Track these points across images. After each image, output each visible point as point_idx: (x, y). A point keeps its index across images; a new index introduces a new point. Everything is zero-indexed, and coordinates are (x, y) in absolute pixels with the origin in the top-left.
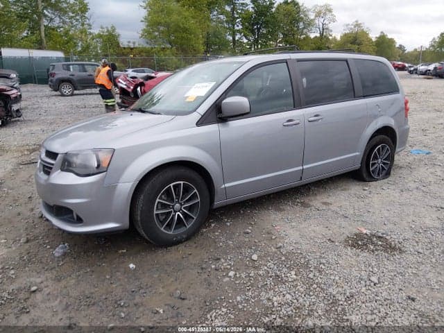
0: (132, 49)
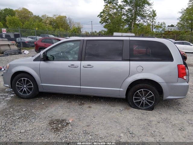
0: (169, 32)
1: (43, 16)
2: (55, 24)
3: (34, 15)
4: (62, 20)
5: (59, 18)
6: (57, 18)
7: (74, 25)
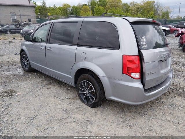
1: (131, 3)
2: (141, 10)
3: (123, 3)
4: (150, 6)
5: (147, 4)
6: (145, 4)
7: (162, 10)
